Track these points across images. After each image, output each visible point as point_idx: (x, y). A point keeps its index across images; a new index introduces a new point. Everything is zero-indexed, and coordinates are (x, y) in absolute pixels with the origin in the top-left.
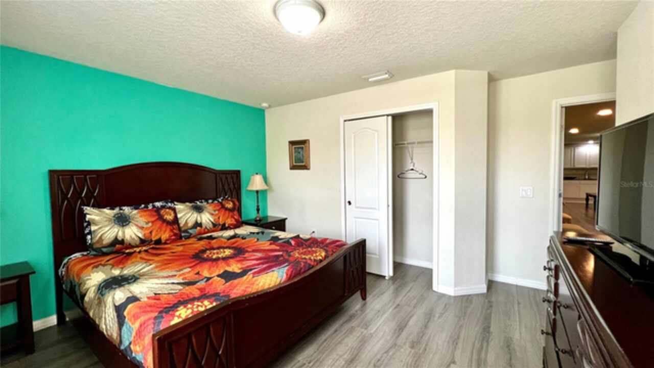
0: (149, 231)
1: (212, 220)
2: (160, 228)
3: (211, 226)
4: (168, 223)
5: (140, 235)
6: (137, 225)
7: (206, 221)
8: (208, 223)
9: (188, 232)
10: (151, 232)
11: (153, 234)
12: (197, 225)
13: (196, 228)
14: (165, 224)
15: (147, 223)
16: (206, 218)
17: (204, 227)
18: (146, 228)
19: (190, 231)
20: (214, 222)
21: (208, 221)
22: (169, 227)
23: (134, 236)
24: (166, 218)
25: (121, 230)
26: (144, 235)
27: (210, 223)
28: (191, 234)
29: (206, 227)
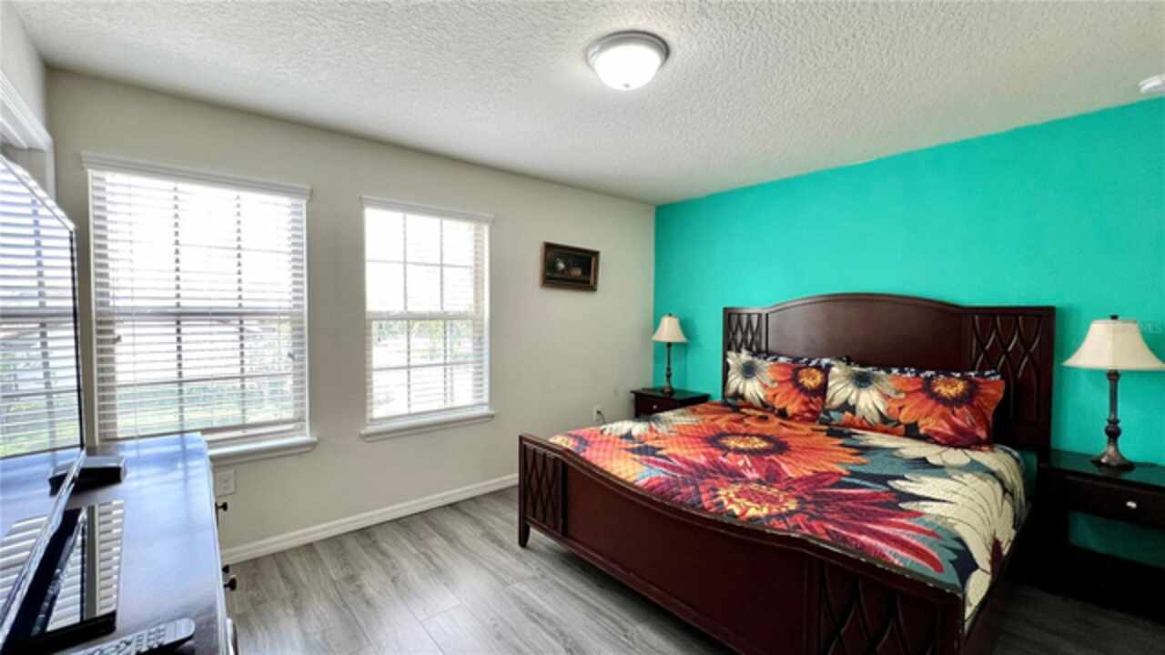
0: (773, 393)
1: (882, 408)
2: (788, 394)
3: (877, 419)
4: (803, 389)
5: (762, 396)
6: (760, 381)
7: (867, 406)
8: (870, 411)
9: (828, 415)
10: (775, 396)
11: (778, 398)
12: (847, 407)
13: (843, 412)
14: (797, 391)
15: (773, 382)
16: (869, 401)
17: (859, 414)
18: (771, 389)
19: (833, 414)
20: (885, 413)
21: (871, 406)
22: (802, 397)
23: (755, 395)
24: (803, 382)
25: (743, 381)
26: (766, 397)
27: (875, 412)
28: (832, 420)
29: (864, 418)
